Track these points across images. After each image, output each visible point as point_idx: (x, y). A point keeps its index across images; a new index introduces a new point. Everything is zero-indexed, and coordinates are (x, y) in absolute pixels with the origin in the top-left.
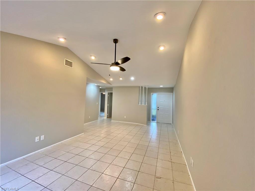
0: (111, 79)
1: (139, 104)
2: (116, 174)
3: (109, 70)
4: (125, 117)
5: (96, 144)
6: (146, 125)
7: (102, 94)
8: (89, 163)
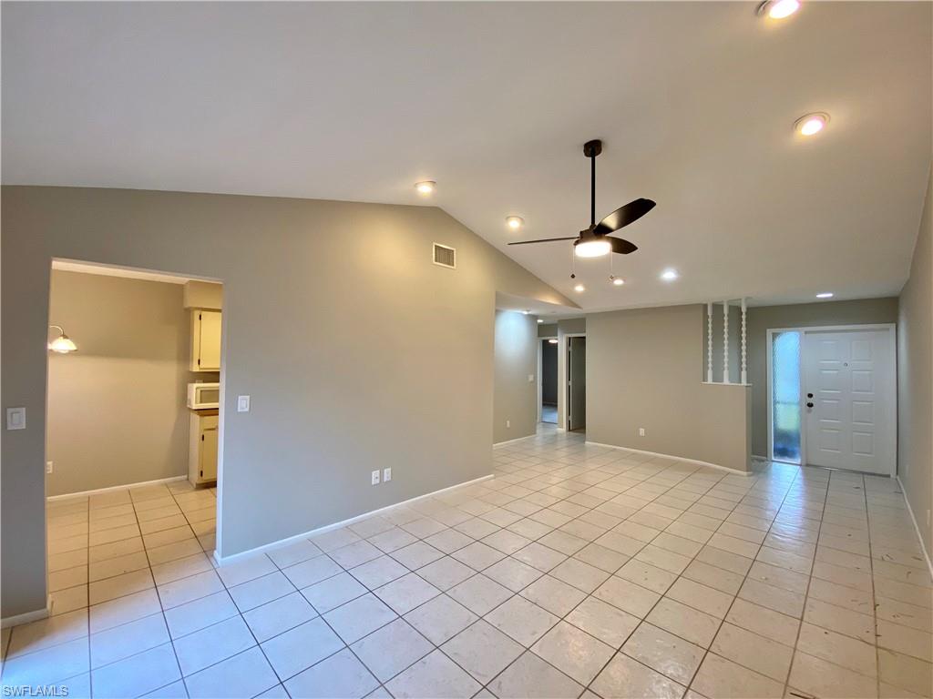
0: (579, 289)
1: (705, 379)
2: (614, 637)
3: (570, 258)
4: (642, 432)
5: (535, 517)
6: (745, 473)
7: (545, 343)
8: (517, 576)
